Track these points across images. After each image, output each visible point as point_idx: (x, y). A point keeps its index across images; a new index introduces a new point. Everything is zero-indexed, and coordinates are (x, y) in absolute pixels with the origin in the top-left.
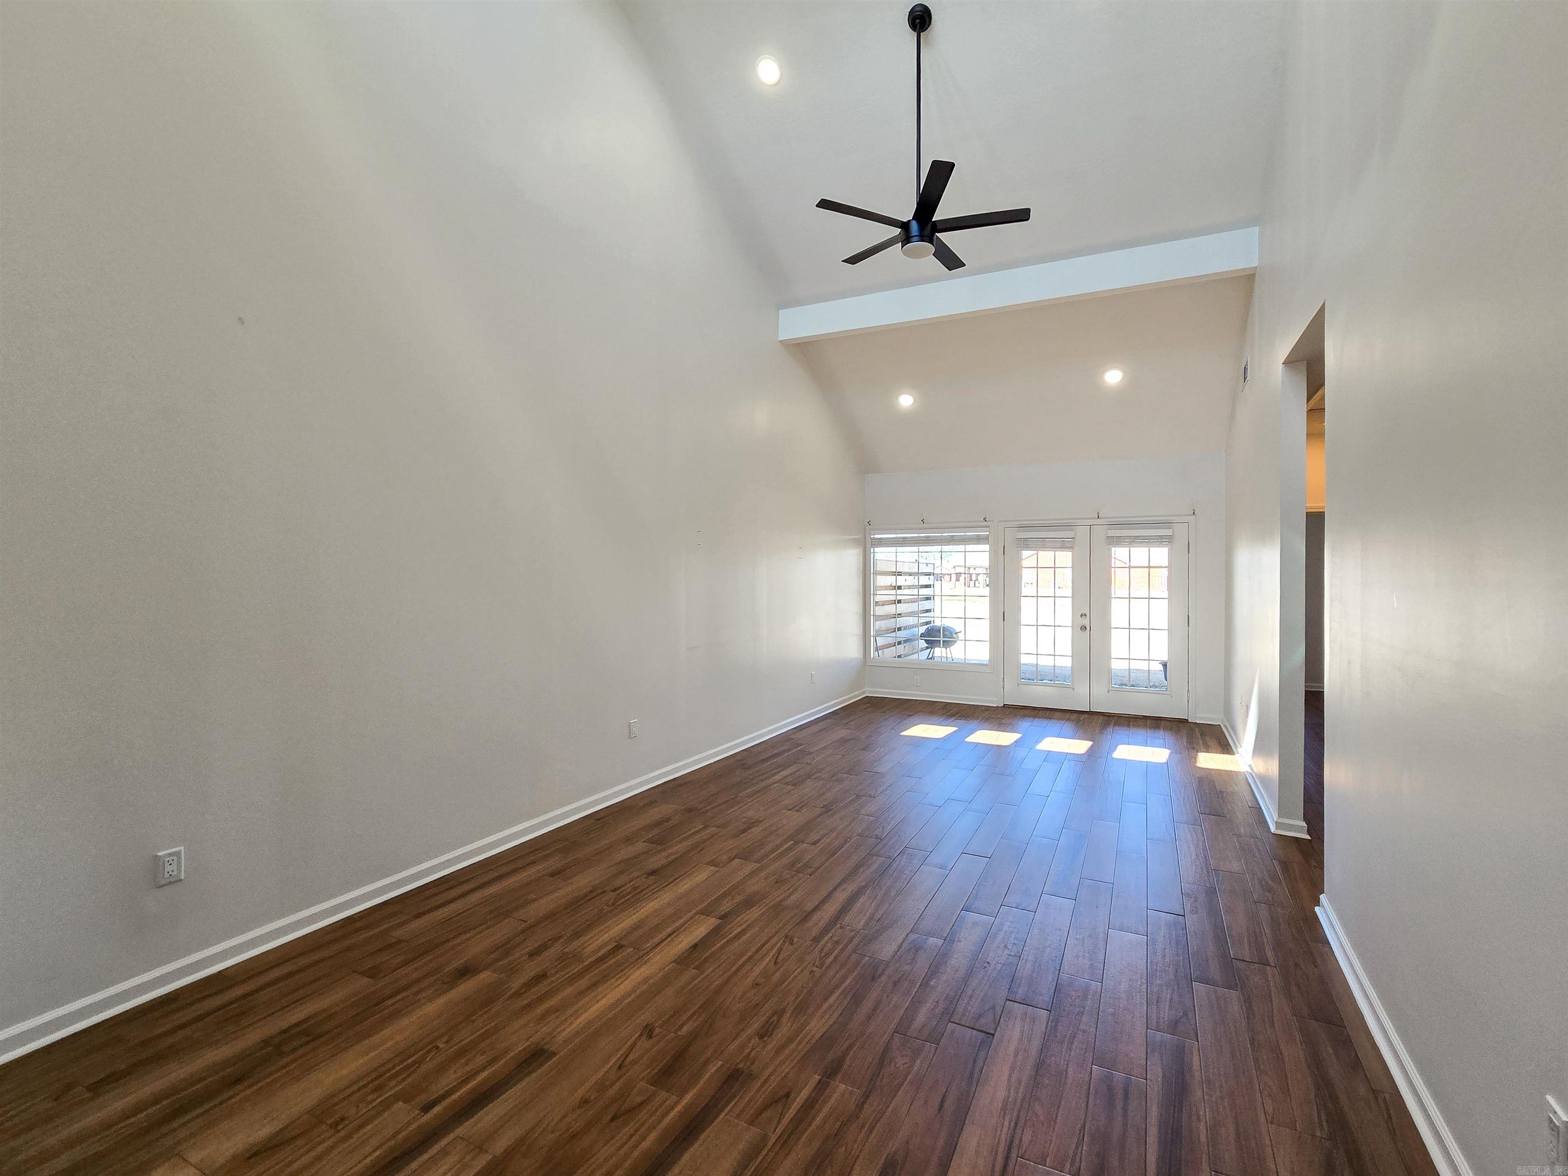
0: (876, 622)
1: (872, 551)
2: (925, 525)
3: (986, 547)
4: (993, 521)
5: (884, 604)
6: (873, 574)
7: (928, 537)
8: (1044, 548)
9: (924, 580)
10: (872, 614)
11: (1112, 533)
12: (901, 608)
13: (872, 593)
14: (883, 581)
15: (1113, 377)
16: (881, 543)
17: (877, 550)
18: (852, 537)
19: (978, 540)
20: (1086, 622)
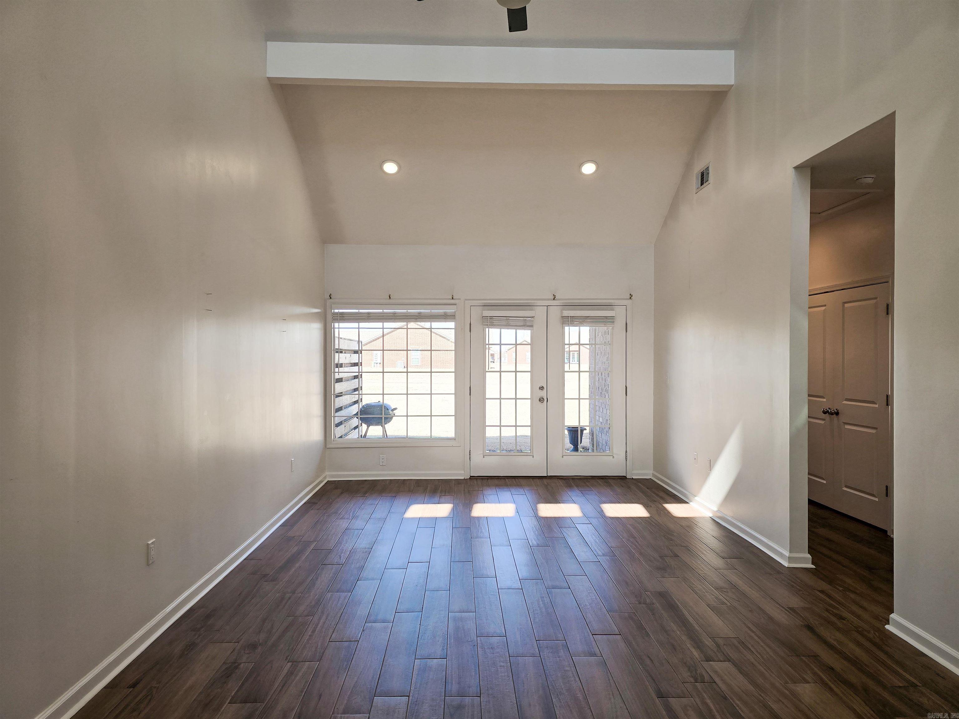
1: (334, 327)
2: (391, 301)
3: (452, 325)
4: (459, 299)
6: (334, 351)
7: (395, 313)
8: (508, 326)
10: (330, 392)
11: (566, 313)
13: (330, 370)
15: (589, 169)
16: (343, 318)
17: (338, 326)
19: (445, 317)
20: (543, 394)
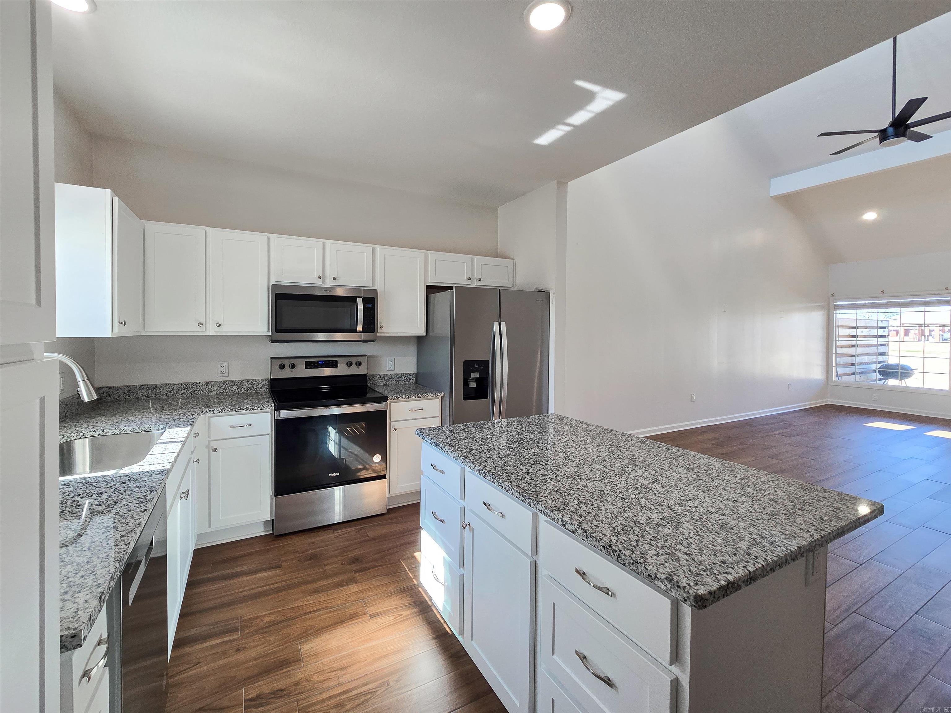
0: (837, 358)
1: (835, 313)
2: (884, 295)
3: (946, 308)
5: (842, 347)
6: (836, 327)
7: (889, 302)
9: (881, 332)
10: (834, 352)
12: (859, 350)
13: (834, 339)
14: (843, 332)
16: (842, 307)
17: (838, 312)
18: (819, 304)
19: (939, 303)
